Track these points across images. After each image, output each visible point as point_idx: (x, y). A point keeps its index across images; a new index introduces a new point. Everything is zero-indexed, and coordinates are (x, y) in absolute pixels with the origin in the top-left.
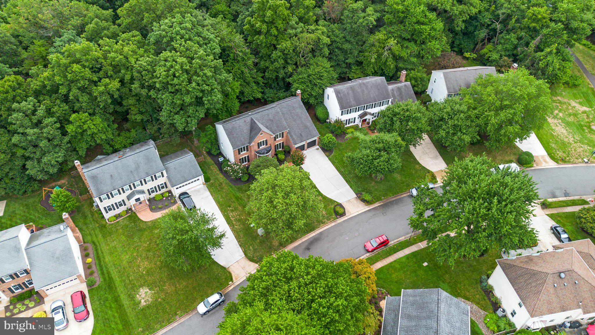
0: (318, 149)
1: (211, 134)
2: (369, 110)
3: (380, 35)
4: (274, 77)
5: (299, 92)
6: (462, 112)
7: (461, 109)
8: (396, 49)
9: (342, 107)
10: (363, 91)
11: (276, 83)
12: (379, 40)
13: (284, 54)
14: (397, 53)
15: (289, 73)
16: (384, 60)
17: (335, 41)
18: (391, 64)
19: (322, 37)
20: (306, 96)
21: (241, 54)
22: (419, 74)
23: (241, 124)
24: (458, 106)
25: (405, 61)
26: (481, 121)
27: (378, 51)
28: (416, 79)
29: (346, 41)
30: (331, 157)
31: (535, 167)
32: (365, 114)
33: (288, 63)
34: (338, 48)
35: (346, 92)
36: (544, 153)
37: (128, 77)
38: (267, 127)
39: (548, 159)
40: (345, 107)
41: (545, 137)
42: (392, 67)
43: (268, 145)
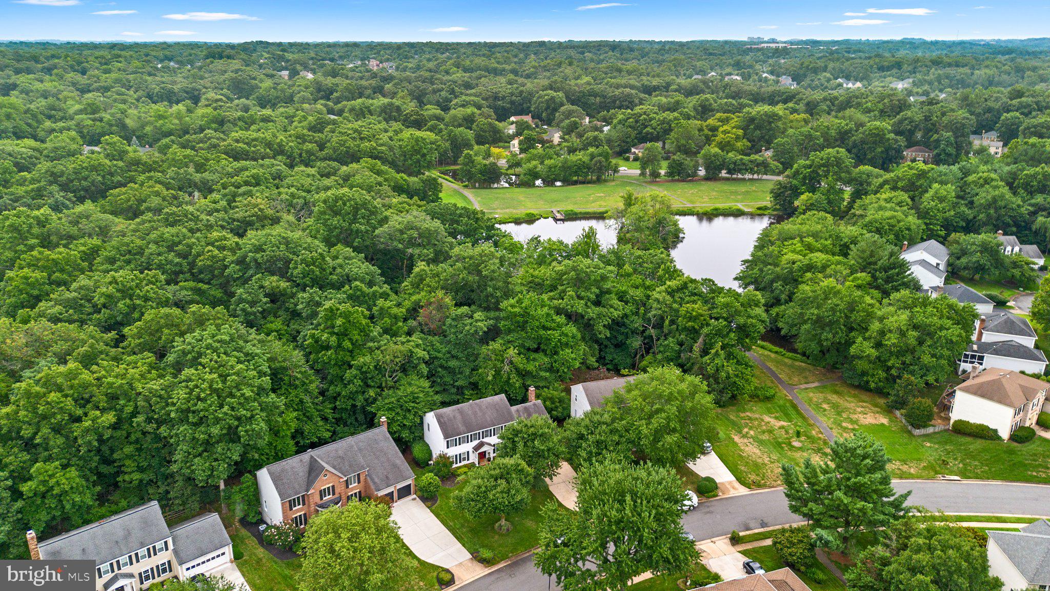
0: (414, 499)
1: (248, 487)
2: (486, 440)
3: (496, 345)
4: (349, 407)
5: (383, 419)
6: (604, 423)
7: (603, 420)
8: (519, 360)
9: (446, 436)
10: (475, 413)
11: (353, 418)
12: (494, 351)
13: (362, 373)
14: (521, 366)
15: (371, 399)
16: (505, 377)
17: (436, 358)
18: (516, 382)
19: (416, 350)
20: (395, 428)
21: (299, 376)
22: (555, 392)
23: (294, 465)
24: (598, 417)
25: (534, 377)
26: (632, 435)
27: (495, 366)
28: (552, 400)
29: (453, 357)
30: (433, 508)
31: (721, 496)
32: (481, 445)
33: (368, 386)
34: (442, 366)
35: (451, 416)
36: (732, 478)
37: (129, 409)
38: (334, 467)
39: (737, 485)
40: (450, 434)
41: (731, 458)
42: (517, 385)
43: (337, 496)
